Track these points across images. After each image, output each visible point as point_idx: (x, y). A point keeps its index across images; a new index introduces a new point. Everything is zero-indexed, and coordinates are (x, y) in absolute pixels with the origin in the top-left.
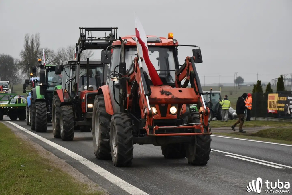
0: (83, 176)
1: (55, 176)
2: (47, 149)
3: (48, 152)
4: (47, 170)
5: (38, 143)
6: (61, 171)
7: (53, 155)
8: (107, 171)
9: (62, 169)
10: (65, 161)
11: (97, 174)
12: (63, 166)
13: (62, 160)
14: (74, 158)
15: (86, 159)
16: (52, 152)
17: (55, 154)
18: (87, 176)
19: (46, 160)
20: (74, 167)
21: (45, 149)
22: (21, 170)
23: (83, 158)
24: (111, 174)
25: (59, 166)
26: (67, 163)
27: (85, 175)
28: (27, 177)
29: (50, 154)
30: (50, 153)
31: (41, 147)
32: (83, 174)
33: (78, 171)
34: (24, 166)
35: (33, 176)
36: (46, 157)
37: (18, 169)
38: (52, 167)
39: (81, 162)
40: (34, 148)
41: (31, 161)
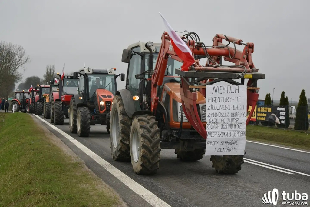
0: (70, 150)
1: (52, 150)
2: (51, 131)
3: (51, 133)
4: (47, 145)
5: (47, 127)
6: (57, 146)
7: (54, 135)
8: (86, 147)
9: (57, 145)
10: (60, 139)
11: (79, 149)
12: (59, 143)
13: (59, 139)
14: (66, 137)
15: (74, 139)
16: (53, 133)
17: (55, 135)
18: (72, 150)
19: (49, 139)
20: (65, 144)
21: (50, 131)
22: (31, 145)
23: (72, 137)
24: (88, 149)
25: (56, 143)
26: (62, 141)
27: (71, 149)
28: (33, 150)
29: (52, 135)
30: (52, 133)
31: (48, 130)
32: (70, 148)
33: (67, 147)
34: (34, 142)
35: (37, 149)
36: (49, 136)
37: (29, 144)
38: (51, 143)
39: (70, 140)
40: (43, 130)
41: (39, 139)
